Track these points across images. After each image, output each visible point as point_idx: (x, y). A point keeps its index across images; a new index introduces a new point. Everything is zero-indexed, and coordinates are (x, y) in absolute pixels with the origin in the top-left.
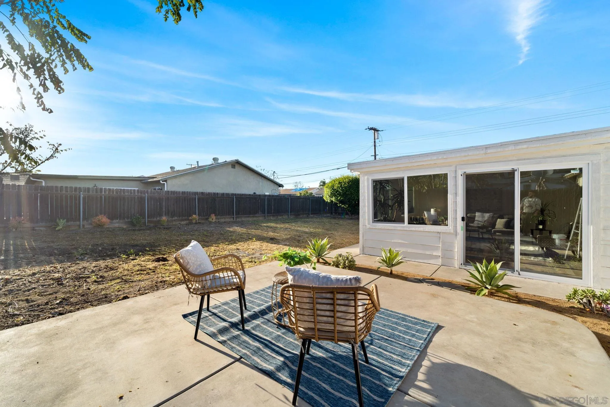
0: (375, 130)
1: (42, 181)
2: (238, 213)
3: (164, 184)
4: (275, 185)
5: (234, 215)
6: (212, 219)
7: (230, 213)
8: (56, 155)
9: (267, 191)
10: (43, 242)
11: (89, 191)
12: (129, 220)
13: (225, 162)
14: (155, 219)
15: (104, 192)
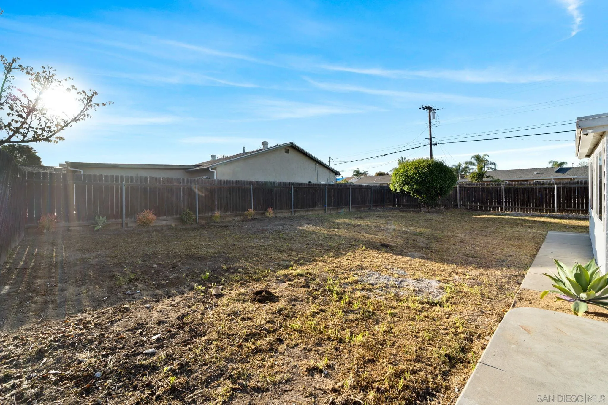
0: (430, 109)
1: (80, 170)
2: (296, 207)
3: (213, 172)
4: (331, 172)
5: (292, 209)
6: (270, 214)
7: (287, 205)
8: (90, 111)
9: (323, 179)
10: (77, 250)
11: (132, 181)
12: (178, 216)
13: (276, 146)
14: (207, 215)
15: (150, 182)
